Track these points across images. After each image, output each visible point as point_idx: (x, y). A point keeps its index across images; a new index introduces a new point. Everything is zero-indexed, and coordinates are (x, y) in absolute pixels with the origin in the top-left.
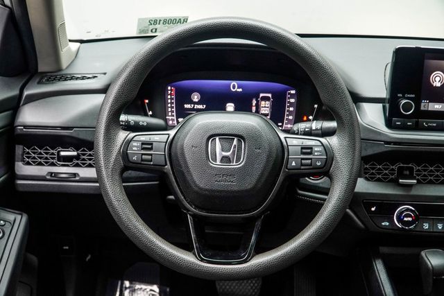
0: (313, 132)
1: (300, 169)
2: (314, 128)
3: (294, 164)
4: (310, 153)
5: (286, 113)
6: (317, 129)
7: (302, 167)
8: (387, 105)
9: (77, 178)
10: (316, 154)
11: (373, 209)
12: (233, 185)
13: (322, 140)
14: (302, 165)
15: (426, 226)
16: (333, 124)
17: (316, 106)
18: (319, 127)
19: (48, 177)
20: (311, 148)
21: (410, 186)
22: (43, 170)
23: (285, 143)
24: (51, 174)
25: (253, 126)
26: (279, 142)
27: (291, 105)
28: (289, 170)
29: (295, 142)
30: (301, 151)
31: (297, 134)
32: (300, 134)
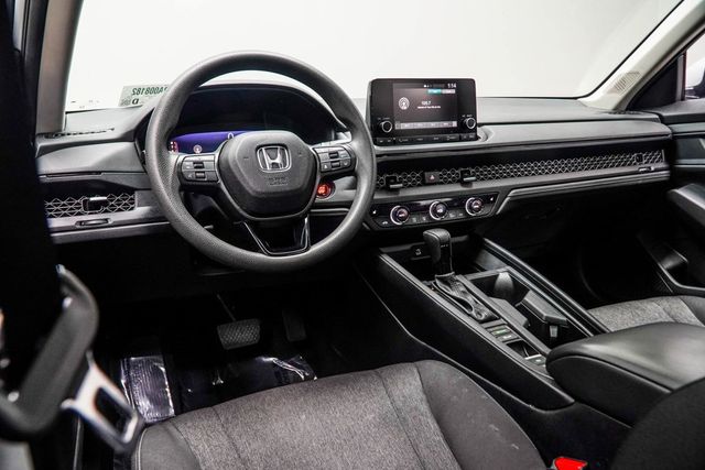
3: (326, 167)
4: (337, 157)
7: (333, 169)
9: (110, 223)
10: (342, 156)
11: (374, 213)
12: (285, 186)
14: (333, 167)
15: (414, 220)
19: (78, 227)
20: (337, 152)
21: (397, 190)
22: (71, 221)
24: (81, 223)
28: (323, 172)
30: (330, 156)
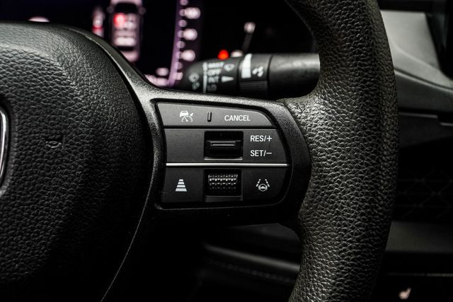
0: (242, 85)
1: (204, 204)
2: (246, 73)
3: (181, 187)
4: (236, 152)
5: (179, 44)
6: (254, 78)
7: (209, 199)
8: (442, 18)
10: (254, 153)
11: (404, 295)
13: (275, 107)
14: (208, 189)
16: (312, 62)
17: (250, 27)
18: (260, 71)
23: (153, 119)
25: (40, 61)
26: (134, 113)
27: (191, 24)
28: (164, 205)
29: (186, 115)
30: (206, 145)
31: (199, 91)
32: (209, 93)
